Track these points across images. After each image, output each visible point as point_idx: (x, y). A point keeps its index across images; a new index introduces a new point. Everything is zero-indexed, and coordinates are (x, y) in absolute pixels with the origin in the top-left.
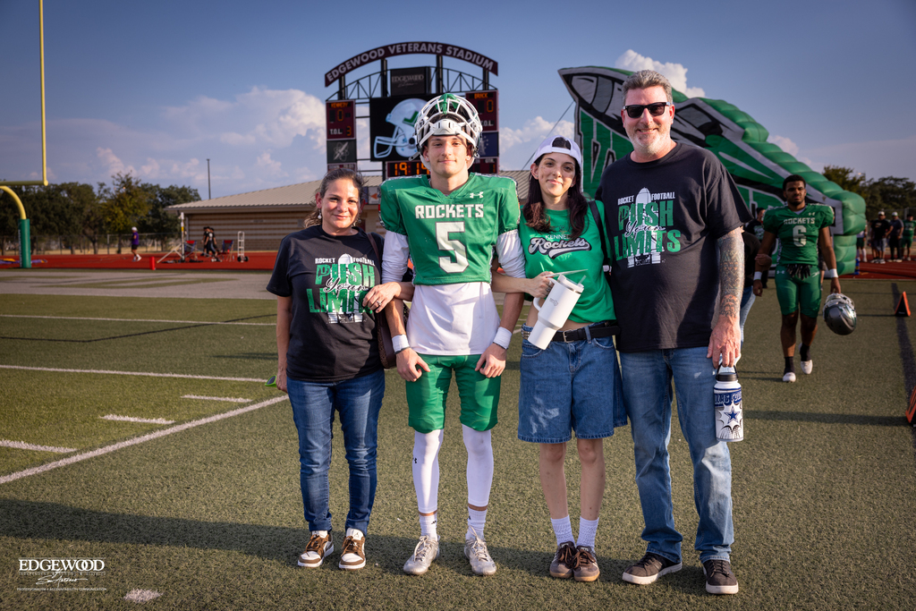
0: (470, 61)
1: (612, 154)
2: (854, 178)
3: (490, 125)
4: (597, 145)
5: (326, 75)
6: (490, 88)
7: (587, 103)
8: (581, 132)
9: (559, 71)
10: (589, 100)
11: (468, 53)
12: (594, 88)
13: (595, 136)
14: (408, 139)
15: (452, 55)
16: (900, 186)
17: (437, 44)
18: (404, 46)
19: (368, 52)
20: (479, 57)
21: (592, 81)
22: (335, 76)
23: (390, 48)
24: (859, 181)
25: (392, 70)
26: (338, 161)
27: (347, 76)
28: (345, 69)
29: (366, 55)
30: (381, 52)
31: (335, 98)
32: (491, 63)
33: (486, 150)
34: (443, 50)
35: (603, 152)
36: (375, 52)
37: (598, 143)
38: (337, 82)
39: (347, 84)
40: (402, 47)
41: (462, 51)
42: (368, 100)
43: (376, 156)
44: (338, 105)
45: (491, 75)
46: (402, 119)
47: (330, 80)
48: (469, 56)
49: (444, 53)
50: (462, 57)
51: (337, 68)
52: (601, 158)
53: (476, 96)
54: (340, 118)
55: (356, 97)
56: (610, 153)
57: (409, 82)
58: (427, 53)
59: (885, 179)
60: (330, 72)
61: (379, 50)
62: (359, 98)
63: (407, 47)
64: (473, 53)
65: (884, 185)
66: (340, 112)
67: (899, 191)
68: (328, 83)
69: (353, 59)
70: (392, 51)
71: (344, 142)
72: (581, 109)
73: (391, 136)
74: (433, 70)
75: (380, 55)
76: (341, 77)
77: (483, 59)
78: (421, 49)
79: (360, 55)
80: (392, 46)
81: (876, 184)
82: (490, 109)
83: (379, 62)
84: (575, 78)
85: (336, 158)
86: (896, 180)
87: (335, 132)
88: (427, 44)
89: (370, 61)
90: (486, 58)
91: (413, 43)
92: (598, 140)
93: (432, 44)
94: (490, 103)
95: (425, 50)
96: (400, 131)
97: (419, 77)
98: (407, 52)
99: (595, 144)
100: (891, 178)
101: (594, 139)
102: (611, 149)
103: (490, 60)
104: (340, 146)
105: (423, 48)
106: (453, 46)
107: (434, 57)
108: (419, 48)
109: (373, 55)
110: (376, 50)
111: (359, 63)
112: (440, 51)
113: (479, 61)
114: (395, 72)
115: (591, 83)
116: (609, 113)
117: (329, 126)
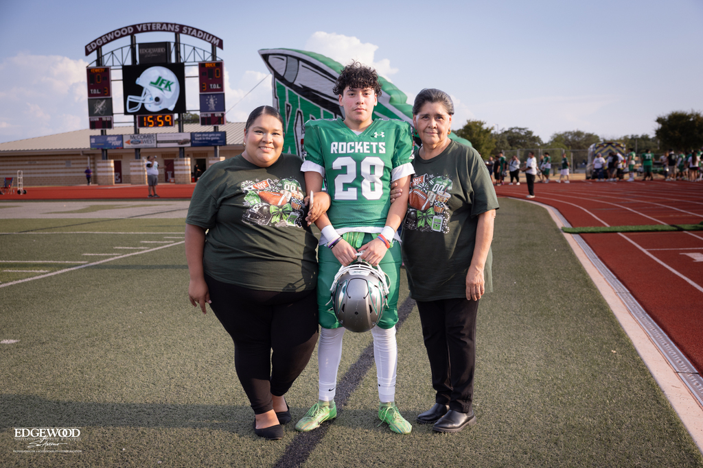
0: (202, 38)
1: (300, 112)
2: (487, 128)
3: (218, 87)
4: (289, 106)
5: (86, 47)
6: (218, 59)
7: (280, 75)
8: (277, 96)
9: (259, 51)
10: (282, 74)
11: (199, 32)
12: (285, 65)
13: (287, 99)
14: (154, 98)
15: (187, 34)
16: (523, 134)
17: (175, 24)
18: (149, 25)
19: (120, 30)
20: (208, 35)
21: (283, 59)
22: (94, 48)
23: (137, 26)
24: (490, 130)
25: (139, 44)
26: (97, 115)
27: (103, 48)
28: (101, 42)
29: (119, 31)
30: (130, 30)
31: (94, 65)
32: (218, 41)
33: (215, 107)
34: (180, 29)
35: (294, 111)
36: (125, 29)
37: (290, 104)
38: (95, 52)
39: (103, 54)
40: (147, 27)
41: (195, 31)
42: (121, 67)
43: (129, 111)
44: (96, 71)
45: (218, 49)
46: (149, 82)
47: (90, 50)
48: (200, 34)
49: (181, 31)
50: (195, 34)
51: (95, 41)
52: (293, 116)
53: (207, 65)
54: (99, 81)
55: (111, 64)
56: (299, 112)
57: (154, 53)
58: (167, 31)
59: (512, 129)
60: (90, 44)
61: (129, 28)
62: (113, 66)
63: (151, 27)
64: (204, 32)
65: (512, 133)
66: (99, 76)
67: (522, 137)
68: (88, 53)
69: (108, 34)
70: (140, 29)
71: (102, 100)
72: (276, 79)
73: (140, 95)
74: (172, 45)
75: (130, 32)
76: (98, 49)
77: (211, 37)
78: (163, 28)
79: (114, 32)
80: (139, 25)
81: (506, 132)
82: (218, 75)
83: (129, 37)
84: (270, 57)
85: (96, 112)
86: (520, 129)
87: (95, 91)
88: (167, 24)
89: (122, 36)
90: (213, 36)
91: (156, 23)
92: (290, 102)
93: (172, 24)
94: (217, 71)
95: (166, 29)
96: (147, 92)
97: (161, 50)
98: (151, 30)
99: (288, 105)
100: (517, 128)
101: (287, 102)
102: (299, 109)
103: (217, 38)
104: (99, 103)
105: (164, 27)
106: (188, 27)
107: (173, 34)
108: (161, 27)
109: (124, 31)
110: (126, 28)
111: (113, 38)
112: (178, 30)
113: (209, 38)
114: (142, 46)
115: (282, 61)
116: (297, 83)
117: (90, 87)
